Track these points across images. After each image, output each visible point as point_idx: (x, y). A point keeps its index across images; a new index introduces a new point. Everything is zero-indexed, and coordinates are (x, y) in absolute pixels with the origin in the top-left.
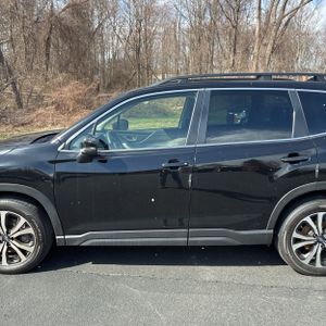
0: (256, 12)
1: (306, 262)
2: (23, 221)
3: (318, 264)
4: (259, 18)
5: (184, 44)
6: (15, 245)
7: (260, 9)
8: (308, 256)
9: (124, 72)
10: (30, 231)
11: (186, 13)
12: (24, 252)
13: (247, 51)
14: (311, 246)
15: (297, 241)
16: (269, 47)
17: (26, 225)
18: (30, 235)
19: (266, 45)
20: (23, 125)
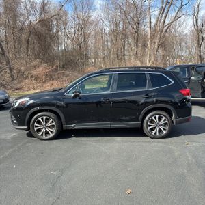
0: (148, 24)
1: (153, 134)
2: (51, 120)
3: (158, 134)
4: (150, 27)
5: (107, 41)
6: (48, 129)
7: (150, 22)
8: (154, 132)
9: (72, 58)
10: (54, 124)
11: (108, 24)
12: (51, 132)
13: (144, 46)
14: (155, 128)
15: (150, 126)
16: (156, 44)
17: (52, 122)
18: (54, 126)
19: (155, 43)
20: (17, 89)
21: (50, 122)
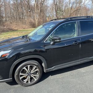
21: (34, 68)
